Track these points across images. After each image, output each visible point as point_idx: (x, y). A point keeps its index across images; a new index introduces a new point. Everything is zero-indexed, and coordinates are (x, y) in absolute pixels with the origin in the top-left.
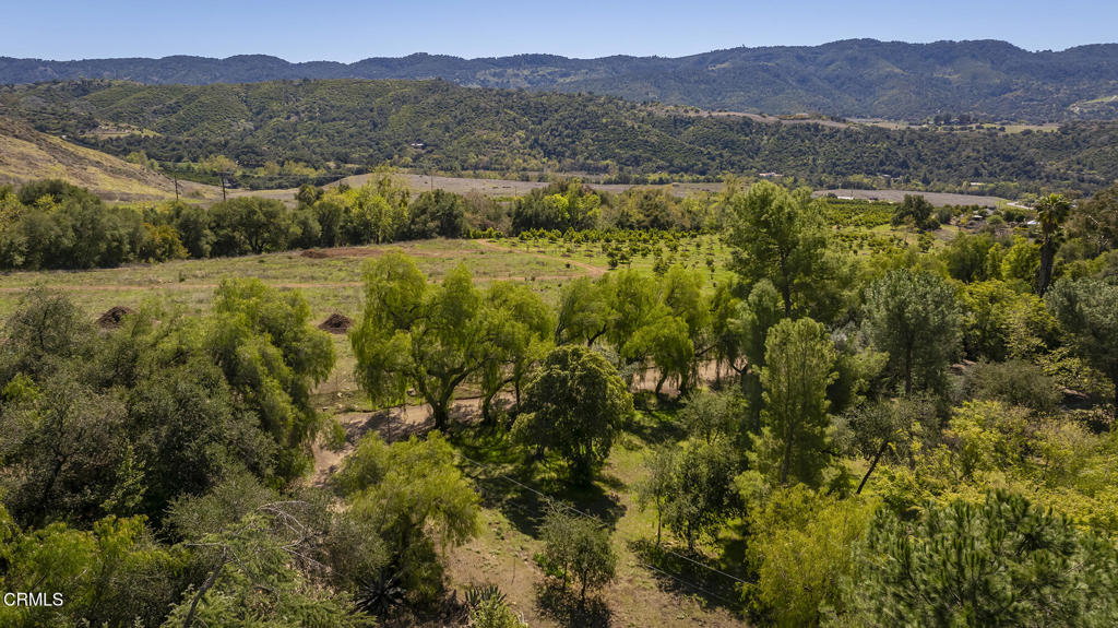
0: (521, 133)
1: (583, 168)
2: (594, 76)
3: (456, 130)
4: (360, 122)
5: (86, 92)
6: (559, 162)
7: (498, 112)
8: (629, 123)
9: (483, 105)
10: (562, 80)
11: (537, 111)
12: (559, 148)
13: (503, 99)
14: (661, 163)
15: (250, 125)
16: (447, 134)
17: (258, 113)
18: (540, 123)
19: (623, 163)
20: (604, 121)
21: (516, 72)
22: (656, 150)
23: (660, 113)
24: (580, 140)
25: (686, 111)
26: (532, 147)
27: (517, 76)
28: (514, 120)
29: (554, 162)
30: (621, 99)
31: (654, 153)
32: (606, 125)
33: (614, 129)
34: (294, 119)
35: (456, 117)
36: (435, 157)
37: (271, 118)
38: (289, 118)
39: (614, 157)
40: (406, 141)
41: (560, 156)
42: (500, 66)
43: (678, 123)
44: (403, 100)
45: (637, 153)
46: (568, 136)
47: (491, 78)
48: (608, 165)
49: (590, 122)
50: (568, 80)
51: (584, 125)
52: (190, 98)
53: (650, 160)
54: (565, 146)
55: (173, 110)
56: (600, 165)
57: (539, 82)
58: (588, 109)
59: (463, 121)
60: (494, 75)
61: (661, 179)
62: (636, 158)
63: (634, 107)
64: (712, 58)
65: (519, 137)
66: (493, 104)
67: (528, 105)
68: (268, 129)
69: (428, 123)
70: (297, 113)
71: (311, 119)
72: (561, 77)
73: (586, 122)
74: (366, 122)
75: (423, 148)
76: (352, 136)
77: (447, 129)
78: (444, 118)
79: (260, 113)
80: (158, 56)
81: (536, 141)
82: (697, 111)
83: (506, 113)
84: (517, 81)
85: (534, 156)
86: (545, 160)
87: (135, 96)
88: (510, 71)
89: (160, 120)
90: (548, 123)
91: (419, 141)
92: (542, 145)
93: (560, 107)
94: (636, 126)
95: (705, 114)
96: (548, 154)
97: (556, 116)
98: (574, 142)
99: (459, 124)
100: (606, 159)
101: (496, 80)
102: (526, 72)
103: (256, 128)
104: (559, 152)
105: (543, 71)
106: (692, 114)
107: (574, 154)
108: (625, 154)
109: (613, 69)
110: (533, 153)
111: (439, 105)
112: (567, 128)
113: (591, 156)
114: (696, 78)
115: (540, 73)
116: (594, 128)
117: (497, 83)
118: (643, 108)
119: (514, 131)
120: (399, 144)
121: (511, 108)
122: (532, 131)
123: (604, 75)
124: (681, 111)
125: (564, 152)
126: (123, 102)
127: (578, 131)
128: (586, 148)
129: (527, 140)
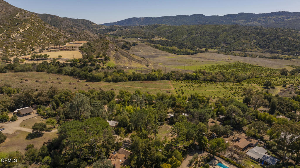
0: (255, 41)
3: (236, 39)
4: (212, 37)
5: (156, 27)
7: (250, 35)
9: (246, 32)
11: (261, 35)
12: (265, 46)
15: (187, 37)
16: (234, 40)
17: (189, 33)
18: (262, 38)
20: (282, 38)
24: (272, 43)
26: (257, 45)
28: (254, 37)
29: (262, 50)
32: (282, 39)
33: (284, 41)
34: (197, 35)
35: (238, 36)
37: (192, 35)
38: (195, 35)
39: (282, 49)
40: (222, 42)
42: (266, 16)
44: (225, 30)
45: (290, 48)
46: (268, 42)
48: (279, 51)
51: (275, 39)
52: (175, 30)
53: (294, 50)
54: (267, 45)
55: (171, 32)
58: (278, 34)
59: (239, 37)
62: (289, 49)
65: (254, 42)
66: (249, 32)
68: (190, 38)
69: (230, 37)
70: (198, 34)
71: (200, 35)
73: (275, 38)
74: (214, 36)
75: (226, 44)
76: (209, 40)
77: (234, 39)
78: (234, 36)
79: (190, 33)
81: (258, 43)
83: (252, 35)
86: (259, 49)
87: (165, 28)
89: (168, 35)
90: (264, 38)
91: (225, 42)
92: (260, 45)
93: (269, 33)
94: (292, 40)
96: (261, 47)
97: (267, 36)
98: (270, 44)
99: (238, 38)
100: (279, 49)
103: (188, 37)
104: (265, 47)
108: (285, 48)
110: (256, 47)
111: (234, 32)
112: (269, 40)
113: (274, 48)
116: (278, 40)
119: (253, 40)
120: (220, 43)
121: (254, 33)
122: (258, 40)
125: (266, 47)
126: (163, 30)
127: (272, 41)
128: (273, 46)
129: (256, 43)
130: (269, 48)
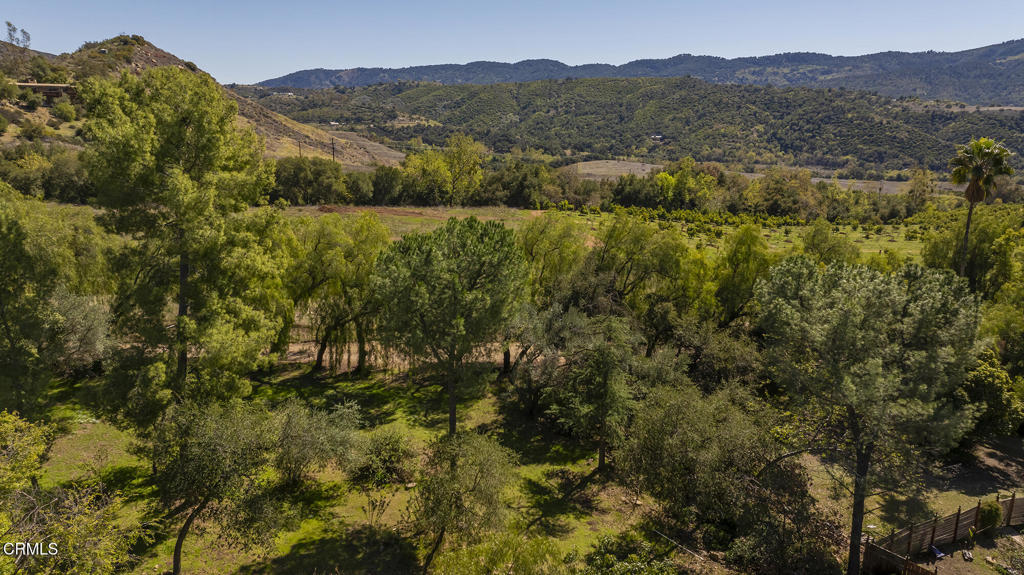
0: (760, 128)
1: (819, 162)
2: (859, 73)
3: (696, 124)
4: (608, 116)
5: (400, 91)
6: (795, 156)
7: (740, 107)
8: (877, 119)
9: (725, 100)
10: (822, 78)
11: (777, 105)
12: (797, 143)
13: (747, 95)
14: (908, 160)
15: (516, 118)
16: (687, 128)
17: (524, 108)
18: (782, 118)
19: (865, 159)
20: (850, 116)
21: (776, 70)
22: (904, 146)
23: (917, 108)
24: (820, 135)
25: (949, 106)
26: (768, 141)
27: (775, 74)
28: (755, 114)
29: (790, 156)
30: (875, 94)
31: (903, 149)
32: (851, 120)
33: (860, 125)
34: (552, 112)
35: (697, 111)
36: (670, 148)
37: (534, 112)
38: (548, 111)
39: (855, 152)
40: (647, 134)
41: (797, 150)
42: (760, 65)
43: (937, 119)
44: (649, 96)
45: (882, 149)
46: (808, 131)
47: (750, 76)
48: (847, 161)
49: (835, 117)
50: (829, 77)
51: (828, 120)
52: (473, 95)
53: (896, 156)
54: (804, 140)
55: (458, 105)
56: (839, 160)
57: (799, 79)
58: (834, 104)
59: (704, 115)
60: (754, 73)
61: (899, 176)
62: (880, 154)
63: (888, 102)
64: (1001, 51)
65: (757, 131)
66: (736, 99)
67: (771, 101)
68: (530, 122)
69: (671, 116)
70: (556, 108)
71: (566, 112)
72: (823, 74)
73: (829, 117)
74: (614, 116)
75: (661, 140)
76: (599, 128)
77: (688, 123)
78: (687, 112)
79: (526, 108)
80: (463, 62)
81: (774, 134)
82: (963, 106)
83: (748, 108)
84: (779, 81)
85: (770, 150)
86: (781, 154)
87: (434, 93)
88: (769, 70)
89: (447, 113)
90: (789, 117)
91: (659, 134)
92: (780, 139)
93: (804, 102)
94: (885, 122)
95: (971, 109)
96: (785, 148)
97: (800, 111)
98: (814, 136)
99: (699, 118)
100: (846, 154)
102: (786, 70)
103: (521, 121)
104: (797, 146)
105: (804, 69)
106: (956, 110)
107: (813, 149)
108: (867, 149)
109: (880, 66)
110: (769, 147)
111: (683, 101)
112: (808, 122)
113: (830, 151)
114: (978, 72)
115: (801, 71)
116: (838, 123)
117: (755, 81)
118: (899, 103)
119: (753, 125)
120: (639, 136)
121: (754, 103)
122: (771, 125)
123: (869, 72)
124: (943, 107)
125: (802, 147)
126: (424, 99)
127: (819, 126)
128: (827, 143)
129: (766, 133)
130: (814, 149)
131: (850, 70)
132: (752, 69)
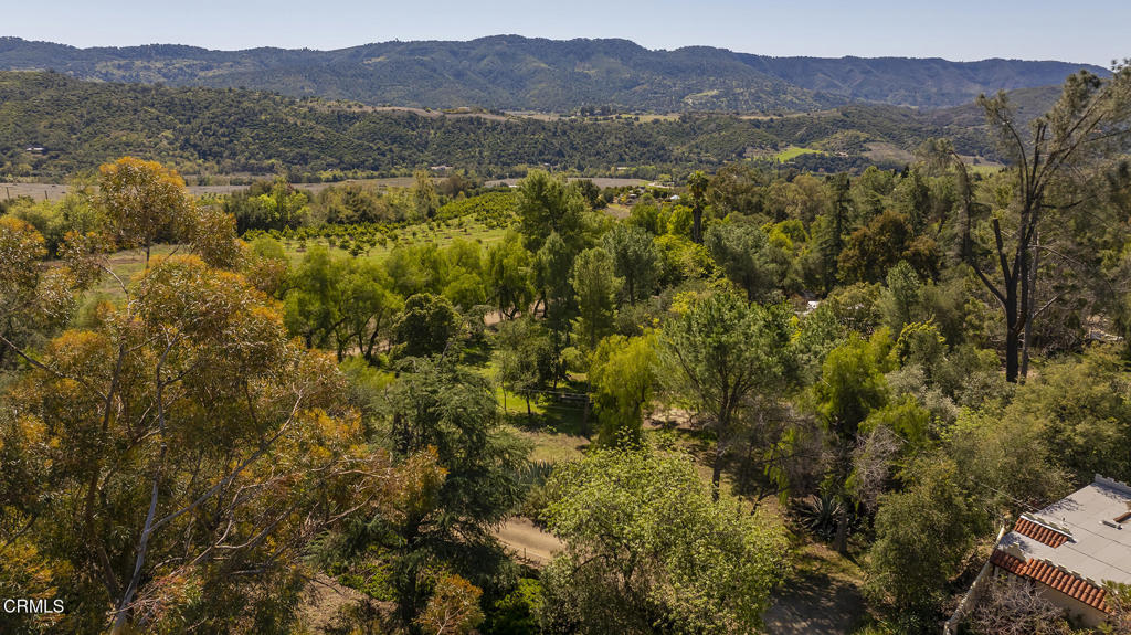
0: (168, 133)
1: (245, 168)
2: (241, 69)
3: (85, 131)
6: (218, 163)
7: (136, 111)
8: (291, 120)
9: (115, 102)
10: (202, 74)
11: (181, 108)
12: (216, 149)
13: (140, 96)
14: (330, 160)
16: (74, 136)
18: (189, 122)
19: (289, 162)
20: (263, 118)
21: (146, 64)
22: (324, 147)
23: (323, 108)
24: (238, 139)
25: (350, 107)
26: (182, 148)
27: (148, 69)
29: (211, 163)
30: (277, 94)
31: (322, 150)
32: (266, 123)
33: (275, 126)
35: (82, 116)
36: (63, 163)
39: (279, 155)
40: (18, 145)
41: (218, 156)
42: (125, 58)
43: (342, 119)
45: (303, 151)
46: (223, 135)
47: (115, 71)
48: (273, 165)
49: (248, 119)
50: (210, 74)
51: (241, 122)
53: (318, 157)
54: (222, 146)
56: (264, 165)
57: (176, 76)
58: (243, 106)
59: (93, 121)
60: (120, 67)
61: (334, 176)
62: (303, 155)
63: (293, 103)
64: (365, 52)
65: (166, 138)
66: (129, 101)
67: (172, 102)
69: (44, 123)
72: (202, 69)
73: (242, 120)
75: (44, 152)
77: (73, 130)
78: (66, 118)
81: (187, 141)
82: (361, 107)
83: (146, 111)
84: (150, 74)
85: (187, 158)
86: (200, 162)
88: (138, 63)
90: (198, 121)
91: (37, 145)
92: (195, 146)
93: (210, 104)
94: (299, 123)
95: (369, 109)
96: (204, 155)
97: (207, 114)
98: (232, 141)
99: (87, 124)
100: (269, 158)
101: (122, 73)
102: (159, 65)
104: (216, 152)
105: (179, 63)
106: (356, 110)
107: (233, 155)
108: (291, 152)
109: (262, 62)
110: (185, 154)
111: (57, 103)
112: (222, 126)
113: (252, 155)
114: (353, 71)
115: (176, 65)
116: (253, 126)
117: (124, 77)
118: (303, 103)
119: (159, 131)
120: (8, 149)
121: (152, 106)
122: (181, 131)
123: (252, 69)
124: (344, 106)
125: (221, 153)
127: (234, 129)
128: (247, 147)
129: (176, 140)
130: (235, 154)
131: (231, 66)
132: (116, 62)
